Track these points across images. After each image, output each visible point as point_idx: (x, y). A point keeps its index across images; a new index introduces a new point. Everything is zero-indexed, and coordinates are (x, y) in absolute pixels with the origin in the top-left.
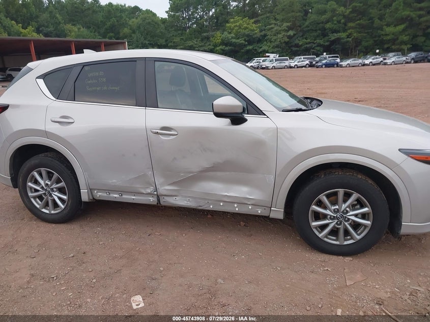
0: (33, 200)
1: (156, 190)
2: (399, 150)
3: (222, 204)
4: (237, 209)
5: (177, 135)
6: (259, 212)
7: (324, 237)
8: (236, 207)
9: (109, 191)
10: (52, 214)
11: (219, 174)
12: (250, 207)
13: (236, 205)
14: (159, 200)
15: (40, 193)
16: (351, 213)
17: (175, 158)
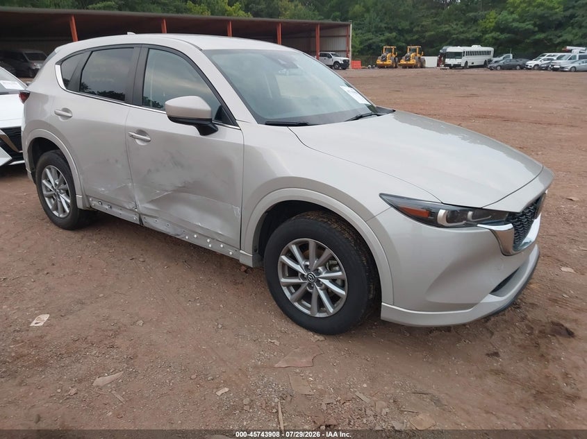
0: (47, 199)
1: (136, 206)
2: (381, 195)
3: (195, 236)
4: (210, 246)
5: (150, 141)
6: (231, 253)
7: (295, 302)
8: (210, 243)
9: (102, 202)
10: (61, 218)
11: (192, 197)
12: (222, 246)
13: (208, 241)
14: (140, 220)
15: (51, 193)
16: (324, 275)
17: (149, 171)
